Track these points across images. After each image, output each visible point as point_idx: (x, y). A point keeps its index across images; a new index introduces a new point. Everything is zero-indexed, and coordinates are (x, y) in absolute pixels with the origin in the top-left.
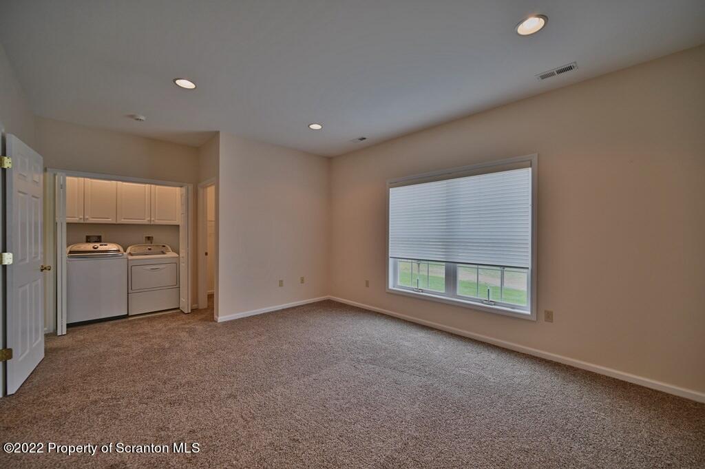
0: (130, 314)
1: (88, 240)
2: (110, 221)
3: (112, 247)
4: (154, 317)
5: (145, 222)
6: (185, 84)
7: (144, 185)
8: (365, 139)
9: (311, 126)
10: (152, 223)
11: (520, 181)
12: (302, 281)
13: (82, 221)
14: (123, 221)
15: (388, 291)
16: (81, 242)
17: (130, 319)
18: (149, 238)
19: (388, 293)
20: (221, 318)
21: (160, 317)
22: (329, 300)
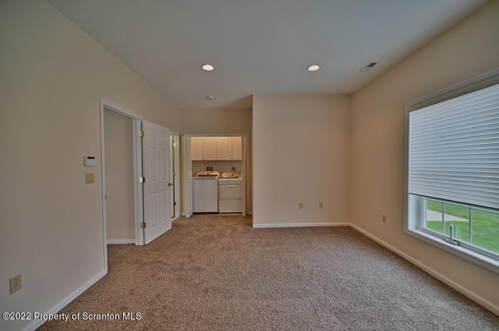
0: (219, 212)
1: (208, 169)
2: (214, 159)
3: (216, 173)
4: (227, 216)
5: (229, 159)
6: (208, 68)
7: (228, 137)
8: (374, 64)
9: (309, 69)
10: (233, 159)
12: (321, 206)
13: (203, 160)
14: (219, 159)
15: (406, 232)
16: (204, 170)
17: (220, 215)
18: (234, 168)
20: (255, 226)
21: (230, 216)
22: (349, 226)
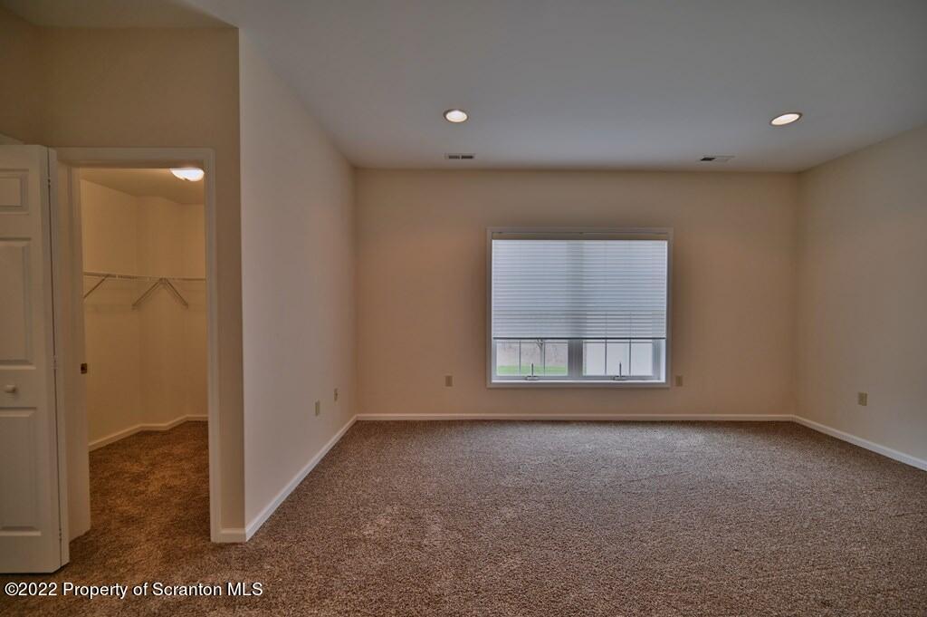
8: (471, 157)
11: (654, 256)
12: (336, 396)
15: (492, 386)
19: (490, 389)
